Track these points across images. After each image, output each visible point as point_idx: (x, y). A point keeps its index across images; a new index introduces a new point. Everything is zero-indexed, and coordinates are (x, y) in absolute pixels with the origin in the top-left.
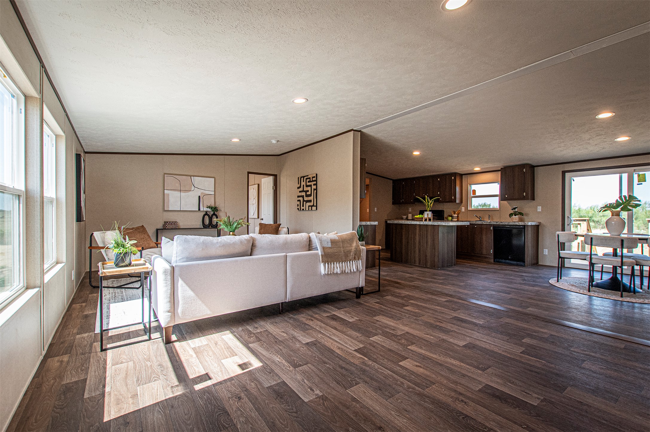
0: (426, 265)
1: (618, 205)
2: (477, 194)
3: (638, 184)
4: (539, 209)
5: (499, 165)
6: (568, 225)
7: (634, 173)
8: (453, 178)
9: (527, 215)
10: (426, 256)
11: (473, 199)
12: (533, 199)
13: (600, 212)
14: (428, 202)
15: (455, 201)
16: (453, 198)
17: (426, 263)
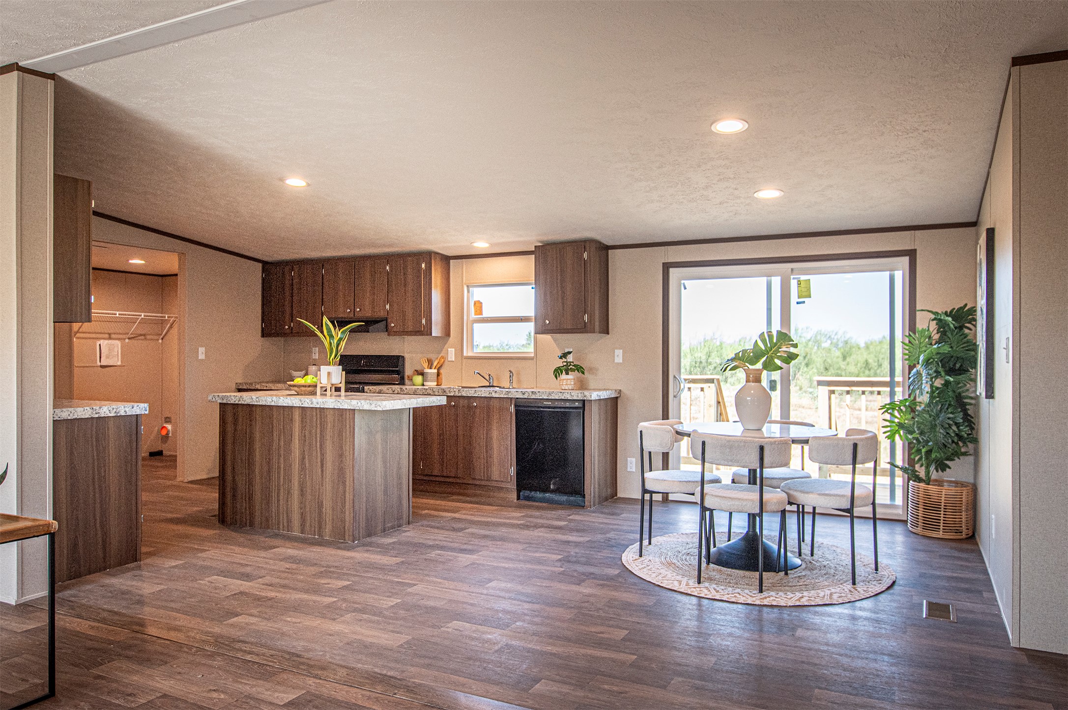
0: (319, 535)
1: (756, 355)
2: (486, 314)
3: (797, 303)
4: (619, 356)
5: (530, 239)
6: (675, 396)
7: (792, 277)
8: (423, 266)
9: (592, 370)
10: (320, 505)
11: (476, 325)
12: (606, 330)
13: (725, 371)
14: (331, 336)
15: (426, 331)
16: (424, 321)
17: (320, 528)
